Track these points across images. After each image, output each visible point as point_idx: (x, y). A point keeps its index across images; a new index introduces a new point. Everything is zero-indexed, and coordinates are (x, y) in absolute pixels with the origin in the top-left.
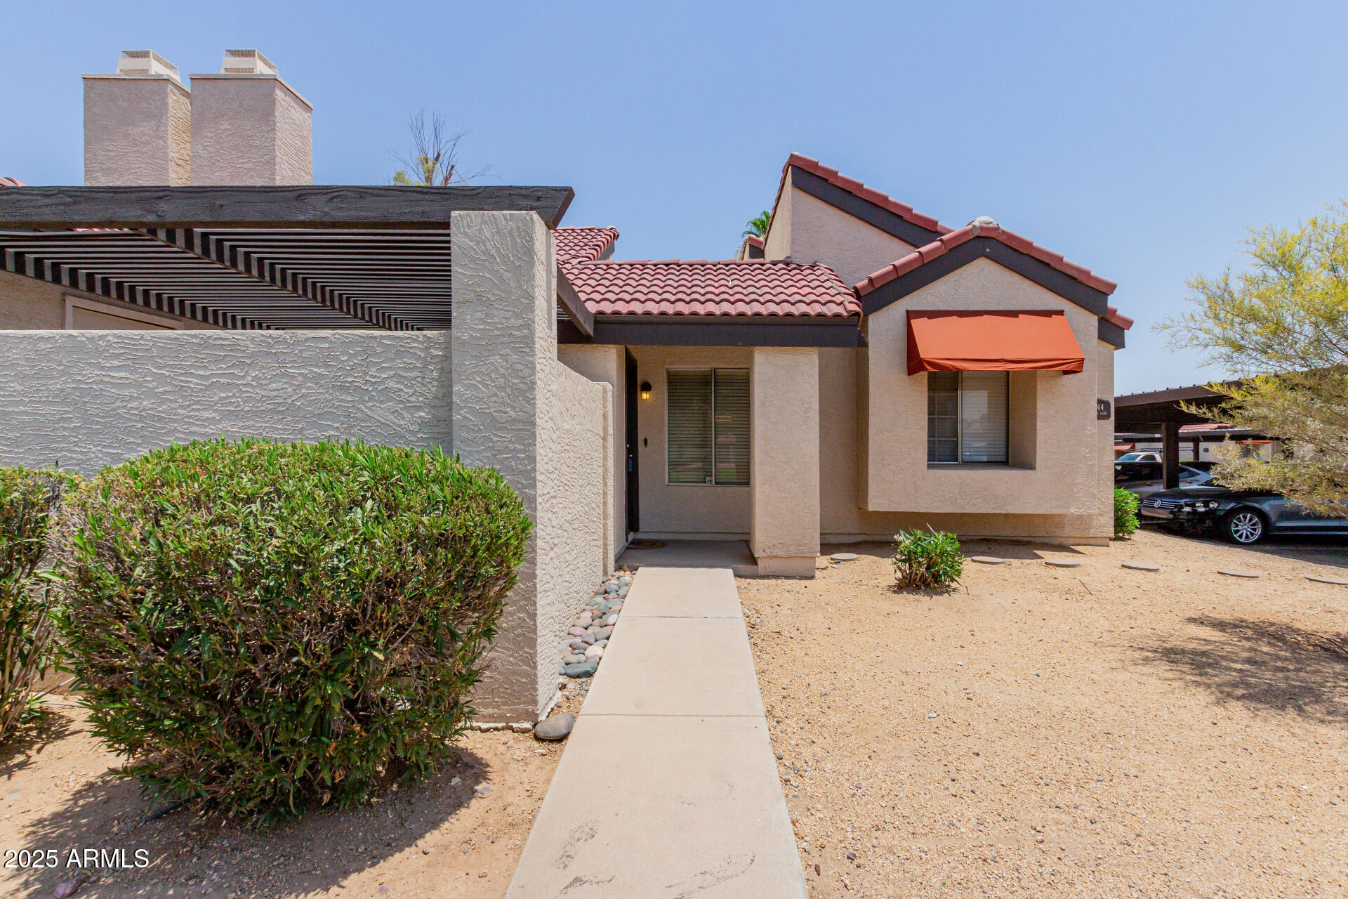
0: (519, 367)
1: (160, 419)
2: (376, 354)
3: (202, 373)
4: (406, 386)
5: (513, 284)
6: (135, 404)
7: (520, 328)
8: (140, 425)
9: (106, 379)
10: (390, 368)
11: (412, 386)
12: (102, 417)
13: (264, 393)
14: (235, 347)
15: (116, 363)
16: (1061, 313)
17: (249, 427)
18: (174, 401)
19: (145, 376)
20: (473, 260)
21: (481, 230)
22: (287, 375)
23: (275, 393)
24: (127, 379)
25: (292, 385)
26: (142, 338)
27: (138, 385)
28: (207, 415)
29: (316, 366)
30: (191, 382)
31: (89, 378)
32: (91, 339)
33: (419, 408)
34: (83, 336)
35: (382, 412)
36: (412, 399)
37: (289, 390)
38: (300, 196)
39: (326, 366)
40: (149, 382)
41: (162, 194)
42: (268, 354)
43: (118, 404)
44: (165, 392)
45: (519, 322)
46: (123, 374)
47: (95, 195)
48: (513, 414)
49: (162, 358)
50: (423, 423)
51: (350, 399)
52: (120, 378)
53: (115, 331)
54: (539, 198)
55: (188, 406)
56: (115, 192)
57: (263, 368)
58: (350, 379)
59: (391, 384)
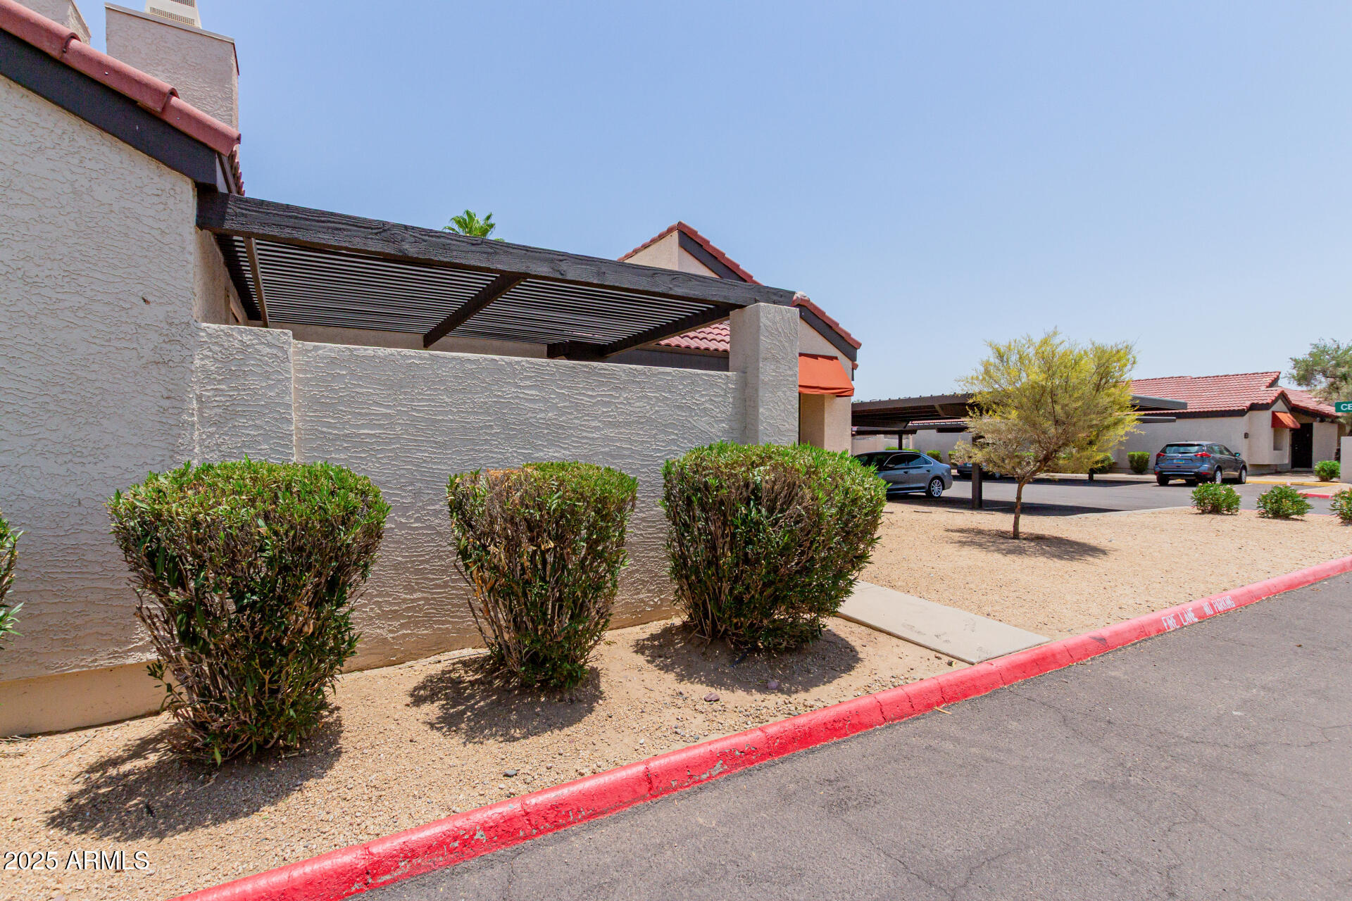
0: (791, 398)
1: (562, 427)
2: (699, 386)
3: (590, 393)
4: (715, 407)
5: (789, 350)
6: (542, 415)
7: (791, 376)
8: (546, 431)
9: (521, 396)
10: (707, 395)
11: (718, 408)
12: (516, 425)
13: (631, 409)
14: (613, 375)
15: (528, 383)
16: (836, 358)
17: (621, 433)
18: (571, 413)
19: (550, 394)
20: (771, 334)
21: (774, 317)
22: (646, 397)
23: (639, 409)
24: (537, 396)
25: (649, 404)
26: (548, 365)
27: (546, 401)
28: (593, 424)
29: (664, 391)
30: (582, 399)
31: (507, 394)
32: (510, 364)
33: (722, 421)
34: (503, 361)
35: (702, 423)
36: (719, 415)
37: (648, 407)
38: (654, 274)
39: (670, 392)
40: (553, 399)
41: (561, 258)
42: (634, 381)
43: (530, 415)
44: (565, 407)
45: (791, 373)
46: (533, 392)
47: (511, 250)
48: (787, 426)
49: (562, 381)
50: (725, 431)
51: (684, 414)
52: (532, 395)
53: (528, 359)
54: (781, 296)
55: (581, 417)
56: (527, 251)
57: (631, 391)
58: (684, 401)
59: (707, 405)
